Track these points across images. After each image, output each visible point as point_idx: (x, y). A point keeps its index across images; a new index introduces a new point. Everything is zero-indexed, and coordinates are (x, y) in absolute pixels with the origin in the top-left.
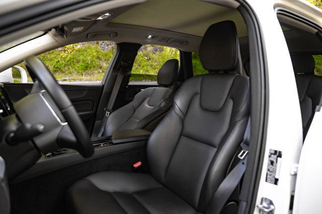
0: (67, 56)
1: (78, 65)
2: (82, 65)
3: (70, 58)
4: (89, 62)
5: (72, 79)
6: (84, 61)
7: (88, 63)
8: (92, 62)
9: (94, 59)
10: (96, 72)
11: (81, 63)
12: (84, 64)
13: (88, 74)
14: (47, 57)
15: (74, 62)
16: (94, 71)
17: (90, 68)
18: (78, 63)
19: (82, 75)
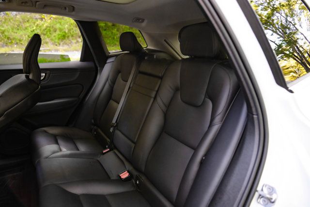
0: (43, 25)
1: (54, 34)
2: (59, 35)
3: (47, 27)
4: (67, 31)
5: (47, 50)
6: (61, 30)
7: (65, 32)
8: (69, 30)
9: (72, 27)
10: (74, 41)
11: (58, 32)
12: (61, 33)
13: (66, 44)
14: (22, 25)
15: (50, 31)
16: (72, 41)
17: (68, 37)
18: (55, 31)
19: (60, 44)
